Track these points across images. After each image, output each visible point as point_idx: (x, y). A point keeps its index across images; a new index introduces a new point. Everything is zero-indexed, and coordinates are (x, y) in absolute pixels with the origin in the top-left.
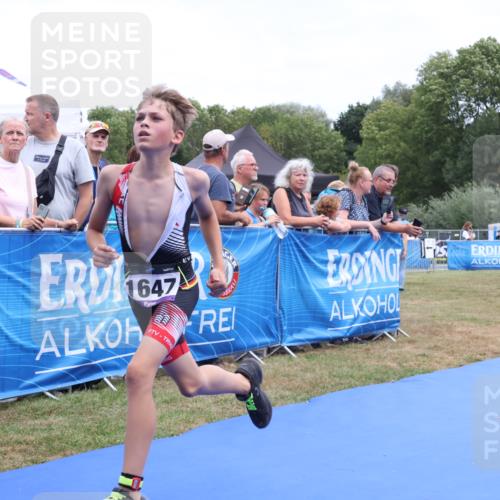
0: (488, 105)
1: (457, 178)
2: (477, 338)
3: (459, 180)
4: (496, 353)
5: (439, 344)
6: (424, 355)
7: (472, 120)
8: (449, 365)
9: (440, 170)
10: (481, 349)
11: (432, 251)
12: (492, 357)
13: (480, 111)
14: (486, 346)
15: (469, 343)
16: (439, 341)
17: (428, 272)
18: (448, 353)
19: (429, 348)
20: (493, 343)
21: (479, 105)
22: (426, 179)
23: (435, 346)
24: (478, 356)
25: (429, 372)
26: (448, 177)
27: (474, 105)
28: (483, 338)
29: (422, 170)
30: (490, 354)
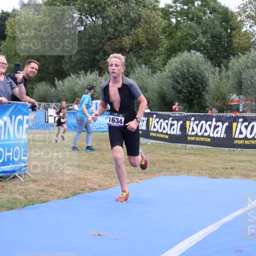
0: (94, 18)
1: (72, 68)
2: (80, 179)
3: (73, 69)
4: (92, 189)
5: (54, 183)
6: (43, 190)
7: (83, 28)
8: (59, 197)
9: (60, 62)
10: (82, 186)
11: (53, 118)
12: (89, 192)
13: (88, 22)
14: (85, 184)
15: (74, 182)
16: (54, 180)
17: (50, 133)
18: (59, 189)
19: (46, 186)
20: (90, 182)
21: (87, 18)
22: (51, 67)
23: (51, 184)
24: (80, 191)
25: (45, 202)
26: (66, 67)
27: (84, 18)
28: (84, 179)
29: (48, 61)
30: (88, 190)
